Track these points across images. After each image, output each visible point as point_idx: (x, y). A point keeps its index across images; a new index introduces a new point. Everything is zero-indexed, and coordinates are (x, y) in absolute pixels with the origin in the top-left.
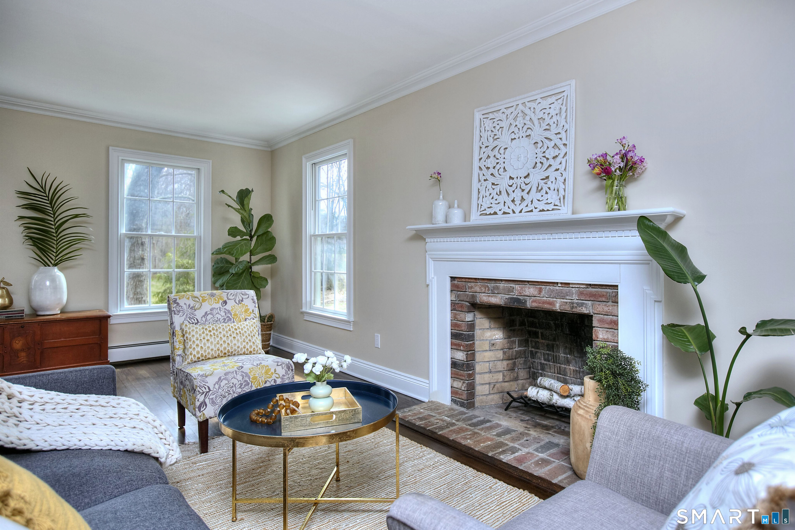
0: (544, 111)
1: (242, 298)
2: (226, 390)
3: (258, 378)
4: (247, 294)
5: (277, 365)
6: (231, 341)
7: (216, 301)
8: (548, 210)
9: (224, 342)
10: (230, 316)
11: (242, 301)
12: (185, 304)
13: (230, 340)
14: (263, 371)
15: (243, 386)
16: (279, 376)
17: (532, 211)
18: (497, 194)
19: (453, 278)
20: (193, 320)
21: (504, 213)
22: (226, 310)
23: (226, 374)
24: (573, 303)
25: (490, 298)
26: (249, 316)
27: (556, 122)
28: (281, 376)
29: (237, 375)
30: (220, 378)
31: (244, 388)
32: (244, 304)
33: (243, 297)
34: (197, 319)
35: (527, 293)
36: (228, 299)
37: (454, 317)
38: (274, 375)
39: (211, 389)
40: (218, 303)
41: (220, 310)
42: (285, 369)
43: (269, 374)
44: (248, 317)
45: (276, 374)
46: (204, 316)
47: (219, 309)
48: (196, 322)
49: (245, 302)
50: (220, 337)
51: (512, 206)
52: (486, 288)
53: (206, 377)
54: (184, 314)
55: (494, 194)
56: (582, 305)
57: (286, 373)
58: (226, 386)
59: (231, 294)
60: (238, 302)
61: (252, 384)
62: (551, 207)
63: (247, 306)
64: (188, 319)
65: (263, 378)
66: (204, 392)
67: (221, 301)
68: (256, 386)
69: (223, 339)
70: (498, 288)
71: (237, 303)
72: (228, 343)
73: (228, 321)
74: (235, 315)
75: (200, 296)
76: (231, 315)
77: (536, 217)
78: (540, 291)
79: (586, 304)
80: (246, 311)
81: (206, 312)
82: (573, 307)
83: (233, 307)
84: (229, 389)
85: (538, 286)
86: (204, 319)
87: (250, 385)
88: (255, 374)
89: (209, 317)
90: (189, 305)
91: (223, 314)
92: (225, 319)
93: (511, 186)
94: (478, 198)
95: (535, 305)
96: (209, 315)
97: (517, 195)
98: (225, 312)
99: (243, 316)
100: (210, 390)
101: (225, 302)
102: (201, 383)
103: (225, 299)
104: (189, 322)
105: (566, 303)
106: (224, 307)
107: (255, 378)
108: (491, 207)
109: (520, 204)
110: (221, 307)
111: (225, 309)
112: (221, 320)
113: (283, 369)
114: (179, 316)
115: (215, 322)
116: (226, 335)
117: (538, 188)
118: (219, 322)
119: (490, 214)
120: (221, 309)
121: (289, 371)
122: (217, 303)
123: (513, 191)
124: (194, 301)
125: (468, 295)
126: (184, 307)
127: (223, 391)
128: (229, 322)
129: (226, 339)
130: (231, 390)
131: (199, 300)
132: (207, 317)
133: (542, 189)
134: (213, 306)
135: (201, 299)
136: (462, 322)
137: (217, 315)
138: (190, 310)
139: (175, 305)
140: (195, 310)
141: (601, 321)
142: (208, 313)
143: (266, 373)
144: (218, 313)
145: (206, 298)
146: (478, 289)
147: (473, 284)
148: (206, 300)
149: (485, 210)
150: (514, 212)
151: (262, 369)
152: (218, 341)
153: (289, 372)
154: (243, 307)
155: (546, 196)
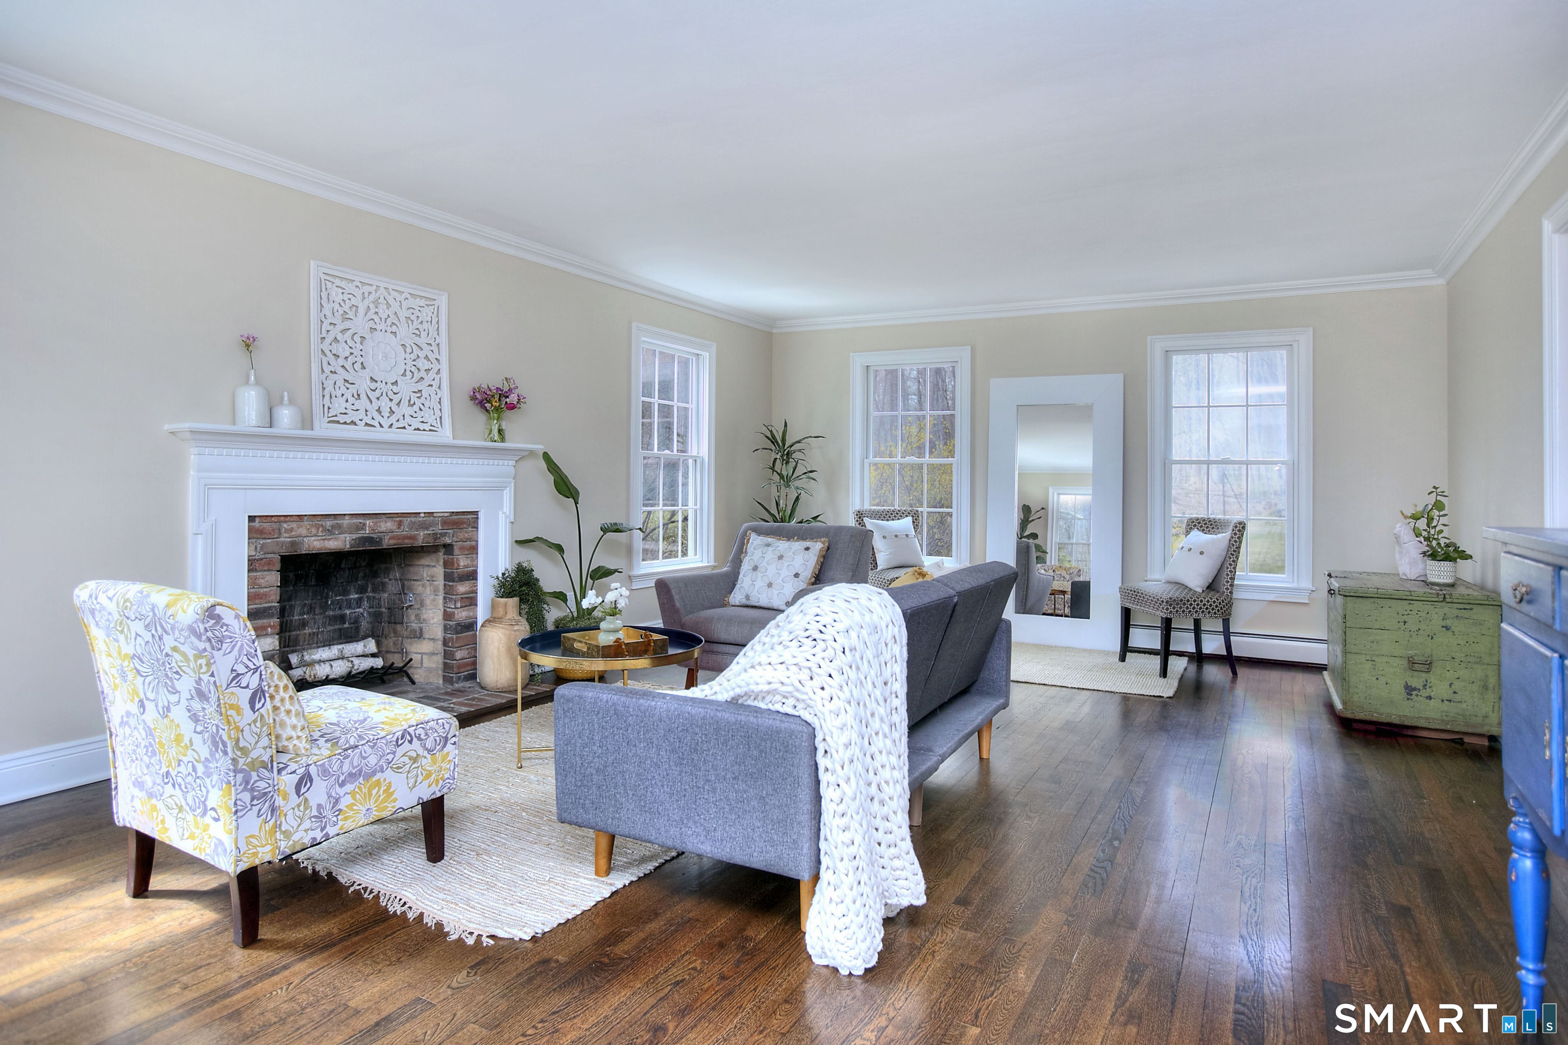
0: (412, 311)
8: (424, 430)
17: (404, 428)
18: (353, 396)
19: (252, 519)
21: (367, 424)
24: (436, 534)
25: (326, 542)
27: (426, 330)
35: (383, 529)
37: (252, 583)
51: (378, 417)
52: (318, 529)
55: (348, 395)
56: (445, 535)
62: (427, 427)
70: (339, 526)
77: (409, 436)
78: (400, 524)
79: (449, 533)
82: (435, 539)
85: (398, 519)
93: (374, 391)
94: (324, 396)
95: (392, 542)
97: (385, 404)
105: (430, 534)
108: (345, 414)
109: (388, 417)
117: (409, 401)
119: (345, 423)
123: (378, 399)
125: (284, 542)
133: (414, 403)
136: (271, 588)
141: (462, 548)
146: (303, 531)
147: (294, 525)
149: (336, 416)
150: (381, 426)
155: (420, 414)
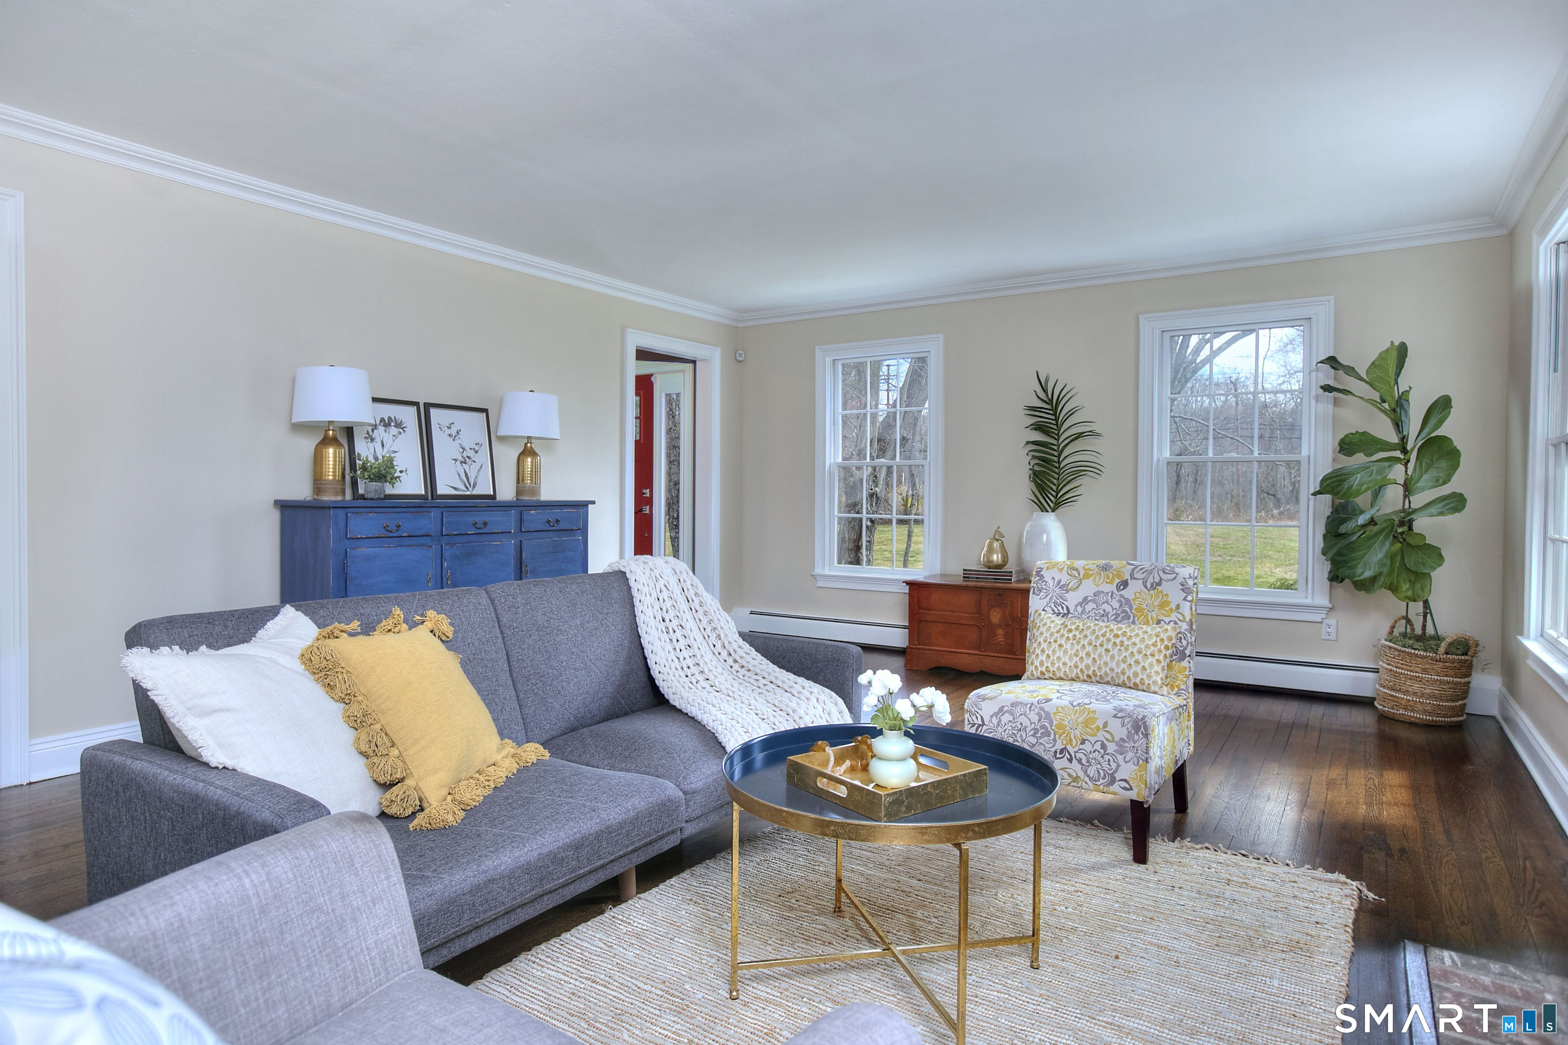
1: (1161, 579)
2: (1010, 732)
3: (1068, 728)
4: (1174, 573)
5: (1115, 716)
6: (1100, 656)
7: (1108, 578)
9: (1088, 654)
10: (1127, 609)
11: (1159, 584)
12: (1053, 578)
13: (1097, 653)
14: (1081, 719)
15: (1039, 735)
16: (1113, 738)
20: (1060, 608)
22: (1124, 598)
23: (1013, 705)
26: (1165, 616)
28: (1117, 739)
29: (1030, 710)
30: (1002, 708)
31: (1040, 738)
32: (1162, 591)
33: (1164, 576)
34: (1067, 607)
36: (1132, 577)
38: (1101, 733)
39: (986, 723)
40: (1111, 583)
41: (1112, 596)
42: (1128, 729)
43: (1090, 728)
44: (1164, 618)
45: (1106, 731)
46: (1080, 604)
47: (1110, 594)
48: (1066, 612)
49: (1164, 588)
50: (1082, 643)
53: (984, 699)
54: (1047, 596)
57: (1130, 736)
58: (1010, 724)
59: (1141, 569)
60: (1149, 586)
61: (1055, 735)
63: (1167, 595)
64: (1053, 606)
65: (1078, 732)
66: (975, 724)
67: (1117, 581)
68: (1064, 742)
69: (1087, 650)
71: (1146, 587)
72: (1094, 658)
73: (1123, 619)
74: (1138, 610)
75: (1083, 568)
76: (1131, 608)
80: (1162, 606)
81: (1086, 597)
83: (1137, 594)
84: (1015, 732)
86: (1079, 609)
87: (1052, 736)
88: (1063, 720)
89: (1090, 606)
90: (1059, 582)
91: (1116, 605)
92: (1117, 615)
96: (1091, 603)
98: (1119, 601)
99: (1154, 614)
100: (984, 724)
101: (1125, 584)
102: (973, 707)
103: (1127, 577)
104: (1053, 610)
106: (1121, 593)
107: (1061, 726)
110: (1115, 591)
111: (1122, 596)
112: (1110, 615)
113: (1123, 725)
114: (1039, 597)
115: (1098, 618)
116: (1094, 644)
118: (1106, 619)
120: (1114, 596)
121: (1137, 734)
122: (1109, 583)
124: (1070, 575)
126: (1051, 583)
127: (1005, 731)
128: (1125, 621)
129: (1091, 650)
130: (1018, 735)
131: (1079, 575)
132: (1086, 606)
134: (1100, 589)
135: (1082, 572)
137: (1105, 606)
138: (1058, 591)
139: (1038, 578)
140: (1067, 591)
142: (1090, 598)
143: (1087, 723)
144: (1107, 602)
145: (1091, 573)
148: (1091, 575)
151: (1080, 713)
152: (1077, 650)
153: (1136, 737)
154: (1157, 596)
